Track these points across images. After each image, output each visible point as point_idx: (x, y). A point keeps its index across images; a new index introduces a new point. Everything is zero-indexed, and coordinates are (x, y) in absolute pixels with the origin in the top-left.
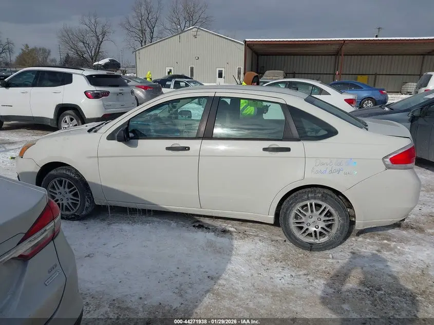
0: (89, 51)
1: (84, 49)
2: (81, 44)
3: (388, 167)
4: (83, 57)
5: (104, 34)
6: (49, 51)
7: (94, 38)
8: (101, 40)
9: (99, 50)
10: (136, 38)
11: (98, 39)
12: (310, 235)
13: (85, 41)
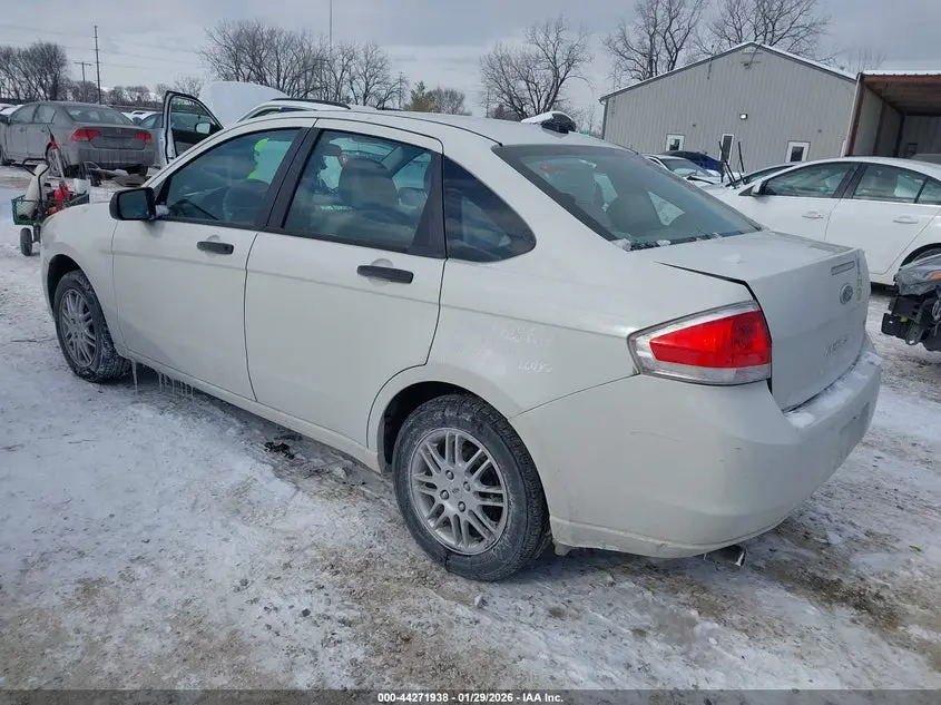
0: (535, 98)
1: (527, 94)
2: (523, 84)
3: (641, 369)
4: (521, 110)
5: (570, 63)
6: (463, 98)
7: (550, 73)
8: (562, 75)
9: (555, 96)
10: (634, 73)
11: (556, 76)
12: (446, 523)
13: (530, 79)
